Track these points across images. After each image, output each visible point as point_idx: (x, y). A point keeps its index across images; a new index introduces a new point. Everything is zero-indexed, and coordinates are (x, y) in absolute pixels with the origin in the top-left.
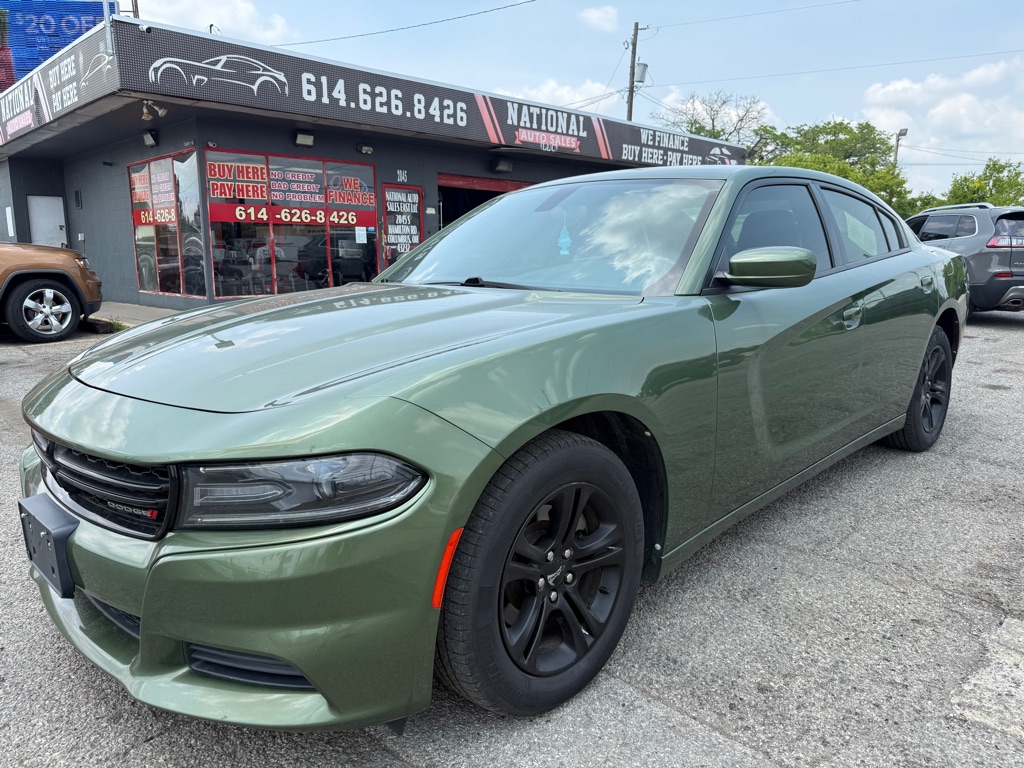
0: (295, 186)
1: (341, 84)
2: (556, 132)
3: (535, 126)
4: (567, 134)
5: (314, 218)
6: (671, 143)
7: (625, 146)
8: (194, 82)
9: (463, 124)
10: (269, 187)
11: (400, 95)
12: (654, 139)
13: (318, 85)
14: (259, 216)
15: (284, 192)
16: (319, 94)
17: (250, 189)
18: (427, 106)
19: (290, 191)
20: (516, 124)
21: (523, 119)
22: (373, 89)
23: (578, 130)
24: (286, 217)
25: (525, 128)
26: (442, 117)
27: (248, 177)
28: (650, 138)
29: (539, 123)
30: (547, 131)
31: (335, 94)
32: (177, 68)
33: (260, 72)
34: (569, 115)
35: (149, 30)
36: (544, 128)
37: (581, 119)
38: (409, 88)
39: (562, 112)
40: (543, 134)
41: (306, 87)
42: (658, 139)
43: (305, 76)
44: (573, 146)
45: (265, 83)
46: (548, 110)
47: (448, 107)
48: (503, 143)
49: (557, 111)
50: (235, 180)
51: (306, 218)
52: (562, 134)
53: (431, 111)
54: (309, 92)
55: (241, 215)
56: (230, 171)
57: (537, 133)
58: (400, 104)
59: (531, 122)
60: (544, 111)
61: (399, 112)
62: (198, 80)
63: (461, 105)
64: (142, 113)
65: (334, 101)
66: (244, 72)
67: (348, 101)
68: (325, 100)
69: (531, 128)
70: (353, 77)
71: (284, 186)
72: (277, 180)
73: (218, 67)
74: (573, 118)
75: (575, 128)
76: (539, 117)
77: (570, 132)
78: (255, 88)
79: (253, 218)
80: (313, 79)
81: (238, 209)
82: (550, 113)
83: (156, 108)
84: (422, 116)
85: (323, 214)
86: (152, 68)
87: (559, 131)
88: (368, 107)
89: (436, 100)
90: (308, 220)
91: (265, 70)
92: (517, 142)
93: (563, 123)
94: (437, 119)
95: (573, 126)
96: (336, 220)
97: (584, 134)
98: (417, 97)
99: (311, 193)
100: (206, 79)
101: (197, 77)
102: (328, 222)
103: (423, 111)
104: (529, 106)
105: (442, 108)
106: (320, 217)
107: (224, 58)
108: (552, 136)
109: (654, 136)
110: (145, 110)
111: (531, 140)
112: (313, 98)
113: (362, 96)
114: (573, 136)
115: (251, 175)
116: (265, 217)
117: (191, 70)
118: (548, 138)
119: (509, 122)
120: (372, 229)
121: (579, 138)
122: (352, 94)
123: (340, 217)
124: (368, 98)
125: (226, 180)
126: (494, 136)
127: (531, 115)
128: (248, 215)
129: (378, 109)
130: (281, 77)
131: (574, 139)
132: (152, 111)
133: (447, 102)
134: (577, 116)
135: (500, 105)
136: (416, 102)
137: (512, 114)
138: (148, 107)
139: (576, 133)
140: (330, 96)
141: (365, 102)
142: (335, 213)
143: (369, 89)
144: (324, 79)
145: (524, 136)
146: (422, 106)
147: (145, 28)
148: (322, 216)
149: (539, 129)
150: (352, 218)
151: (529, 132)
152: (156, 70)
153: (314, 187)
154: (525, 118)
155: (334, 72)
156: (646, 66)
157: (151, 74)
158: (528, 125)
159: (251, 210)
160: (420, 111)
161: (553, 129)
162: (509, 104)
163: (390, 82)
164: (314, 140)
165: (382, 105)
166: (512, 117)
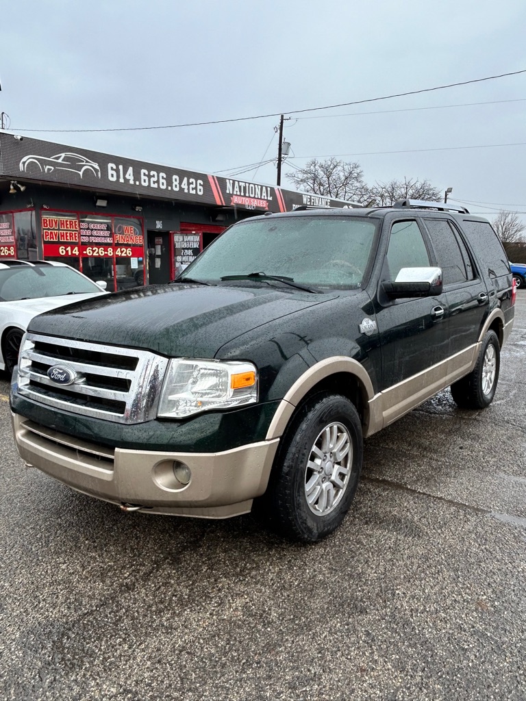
0: (95, 233)
1: (130, 170)
2: (254, 198)
3: (242, 194)
4: (261, 199)
5: (106, 253)
6: (320, 203)
7: (294, 205)
8: (46, 170)
9: (201, 193)
10: (79, 233)
11: (165, 177)
12: (310, 201)
13: (117, 171)
14: (74, 252)
15: (89, 236)
16: (118, 177)
17: (68, 235)
18: (180, 183)
19: (92, 236)
20: (231, 193)
21: (236, 189)
22: (149, 173)
23: (267, 196)
24: (90, 253)
25: (236, 195)
26: (188, 189)
27: (67, 227)
28: (309, 200)
29: (245, 192)
30: (249, 197)
31: (127, 177)
32: (36, 161)
33: (84, 163)
34: (262, 187)
35: (21, 139)
36: (247, 195)
37: (269, 189)
38: (170, 172)
39: (258, 185)
40: (247, 199)
41: (110, 172)
42: (312, 201)
43: (110, 165)
44: (264, 206)
45: (87, 169)
46: (249, 184)
47: (192, 183)
48: (224, 205)
49: (255, 185)
50: (59, 230)
51: (102, 253)
52: (258, 198)
53: (183, 186)
54: (112, 176)
55: (62, 252)
56: (56, 223)
57: (244, 198)
58: (165, 181)
59: (240, 191)
60: (247, 185)
61: (164, 187)
62: (48, 169)
63: (200, 182)
64: (10, 189)
65: (127, 181)
66: (75, 163)
67: (135, 180)
68: (122, 180)
69: (240, 195)
70: (138, 166)
71: (88, 233)
72: (84, 229)
73: (60, 161)
74: (264, 188)
75: (265, 194)
76: (245, 188)
77: (263, 198)
78: (81, 173)
79: (70, 254)
80: (115, 167)
81: (61, 248)
82: (251, 185)
83: (19, 186)
84: (177, 189)
85: (112, 250)
86: (21, 162)
87: (256, 197)
88: (146, 184)
89: (186, 179)
90: (103, 255)
91: (87, 162)
92: (232, 204)
93: (258, 191)
94: (186, 191)
95: (264, 194)
96: (119, 254)
97: (270, 198)
98: (175, 177)
99: (105, 237)
100: (53, 168)
101: (48, 167)
102: (115, 256)
103: (178, 186)
104: (239, 182)
105: (189, 184)
106: (110, 252)
107: (63, 155)
108: (252, 200)
109: (310, 199)
110: (12, 187)
111: (240, 202)
112: (114, 179)
113: (143, 177)
114: (264, 199)
115: (68, 226)
116: (77, 253)
117: (43, 163)
118: (250, 202)
119: (228, 192)
120: (141, 259)
121: (268, 201)
122: (137, 176)
123: (122, 252)
124: (146, 178)
125: (54, 229)
126: (219, 201)
127: (240, 187)
128: (67, 252)
129: (153, 185)
130: (97, 166)
131: (265, 202)
132: (16, 188)
133: (191, 180)
134: (266, 187)
135: (222, 181)
136: (174, 180)
137: (229, 186)
138: (13, 185)
139: (266, 198)
140: (124, 178)
141: (145, 181)
142: (119, 249)
143: (147, 173)
144: (121, 167)
145: (236, 200)
146: (177, 183)
147: (19, 138)
148: (111, 251)
149: (245, 196)
150: (129, 252)
151: (239, 197)
152: (24, 163)
153: (107, 233)
154: (237, 189)
155: (126, 163)
156: (289, 144)
157: (21, 165)
158: (238, 193)
159: (69, 249)
160: (176, 186)
161: (253, 196)
162: (227, 181)
163: (159, 169)
164: (108, 203)
165: (154, 182)
166: (229, 189)
